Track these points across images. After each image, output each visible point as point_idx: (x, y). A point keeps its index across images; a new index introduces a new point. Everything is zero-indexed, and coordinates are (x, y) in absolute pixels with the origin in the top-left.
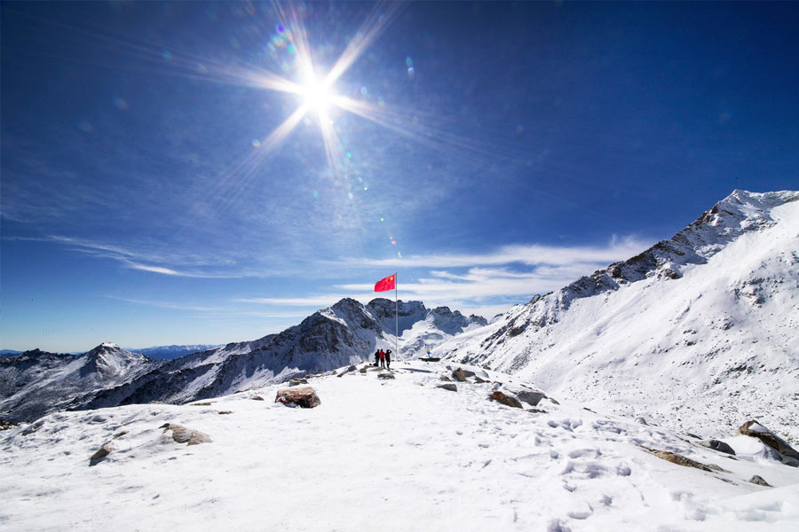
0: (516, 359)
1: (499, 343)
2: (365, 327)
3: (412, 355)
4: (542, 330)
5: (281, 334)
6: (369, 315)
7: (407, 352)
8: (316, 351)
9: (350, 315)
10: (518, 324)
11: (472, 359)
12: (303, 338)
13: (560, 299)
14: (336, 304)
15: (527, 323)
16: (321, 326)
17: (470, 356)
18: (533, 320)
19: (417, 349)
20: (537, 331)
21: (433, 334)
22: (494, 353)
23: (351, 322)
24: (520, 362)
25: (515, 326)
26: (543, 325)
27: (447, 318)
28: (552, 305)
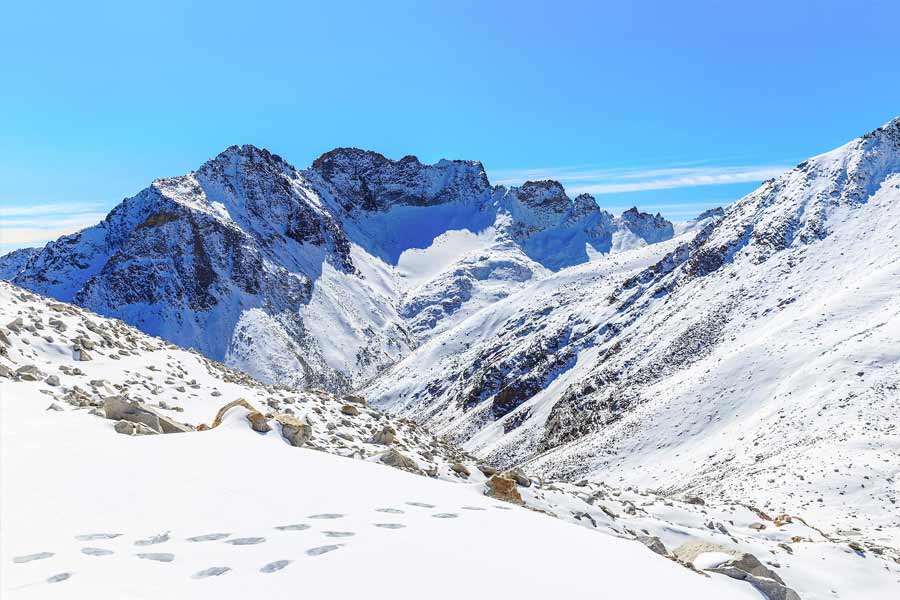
0: (686, 336)
1: (659, 293)
2: (298, 236)
3: (433, 324)
4: (778, 258)
5: (48, 250)
6: (313, 199)
7: (422, 316)
8: (151, 299)
9: (252, 196)
10: (720, 238)
11: (579, 335)
12: (112, 263)
13: (852, 168)
14: (211, 164)
15: (743, 239)
16: (164, 229)
17: (576, 329)
18: (760, 228)
19: (449, 309)
20: (762, 259)
21: (502, 265)
22: (639, 321)
23: (255, 221)
24: (694, 346)
25: (709, 245)
26: (782, 245)
27: (553, 216)
28: (823, 184)
